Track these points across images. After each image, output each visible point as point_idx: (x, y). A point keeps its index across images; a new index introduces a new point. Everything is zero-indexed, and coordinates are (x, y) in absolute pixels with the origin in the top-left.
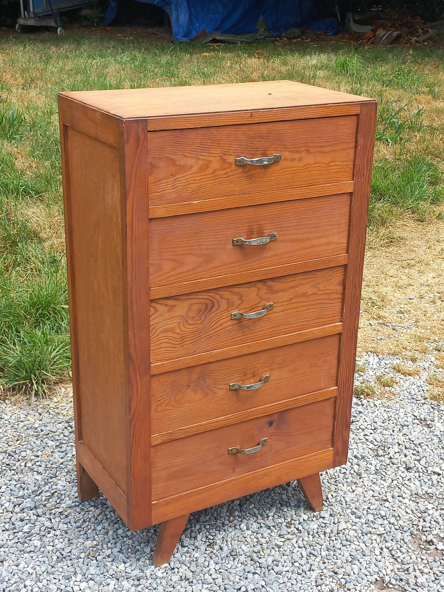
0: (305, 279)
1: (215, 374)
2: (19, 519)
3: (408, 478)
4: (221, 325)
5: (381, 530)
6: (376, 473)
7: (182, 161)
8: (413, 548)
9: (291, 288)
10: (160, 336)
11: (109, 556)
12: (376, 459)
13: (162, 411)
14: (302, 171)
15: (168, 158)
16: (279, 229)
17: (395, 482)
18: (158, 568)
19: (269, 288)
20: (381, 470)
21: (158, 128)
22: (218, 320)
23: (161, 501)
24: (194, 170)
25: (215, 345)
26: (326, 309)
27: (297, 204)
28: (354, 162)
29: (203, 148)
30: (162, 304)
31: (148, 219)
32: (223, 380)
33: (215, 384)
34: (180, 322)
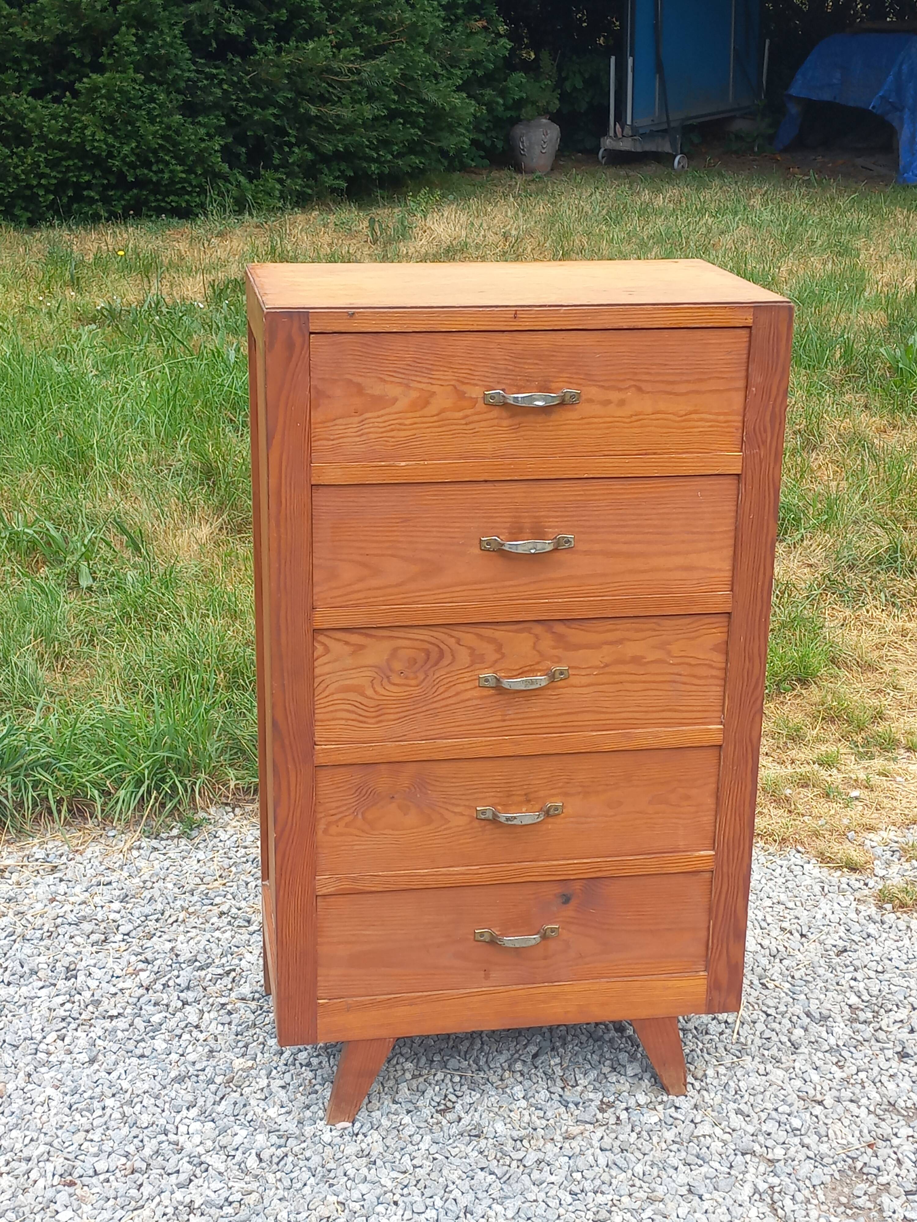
0: (637, 631)
1: (444, 784)
2: (153, 1002)
3: (891, 1072)
4: (457, 694)
5: (779, 1152)
6: (830, 1051)
7: (378, 390)
8: (822, 1198)
9: (606, 643)
10: (335, 697)
11: (262, 1090)
12: (849, 1026)
13: (341, 834)
14: (626, 425)
15: (351, 381)
16: (577, 530)
17: (863, 1075)
18: (329, 1127)
19: (560, 638)
20: (844, 1048)
21: (329, 329)
22: (452, 684)
23: (335, 1001)
24: (401, 405)
25: (445, 730)
26: (686, 694)
27: (617, 485)
28: (744, 417)
29: (418, 369)
30: (339, 640)
31: (309, 486)
32: (463, 797)
33: (446, 803)
34: (375, 678)
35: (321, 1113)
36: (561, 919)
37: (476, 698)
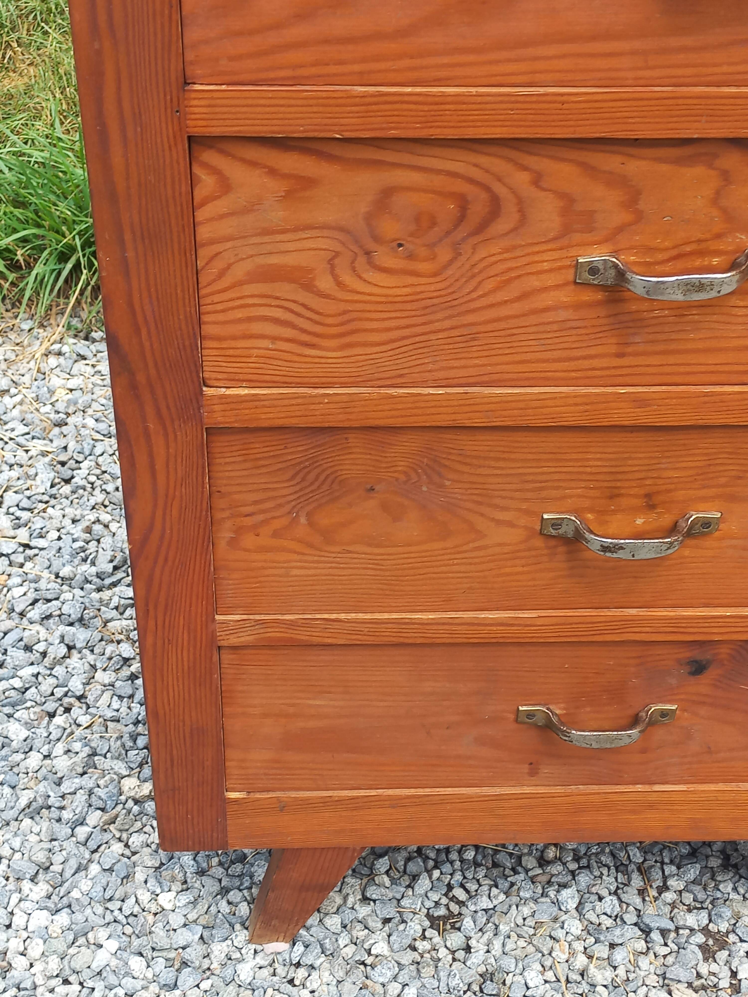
10: (247, 290)
13: (264, 549)
18: (254, 946)
23: (256, 795)
32: (517, 495)
33: (480, 503)
34: (337, 254)
35: (244, 909)
36: (682, 697)
37: (566, 307)
